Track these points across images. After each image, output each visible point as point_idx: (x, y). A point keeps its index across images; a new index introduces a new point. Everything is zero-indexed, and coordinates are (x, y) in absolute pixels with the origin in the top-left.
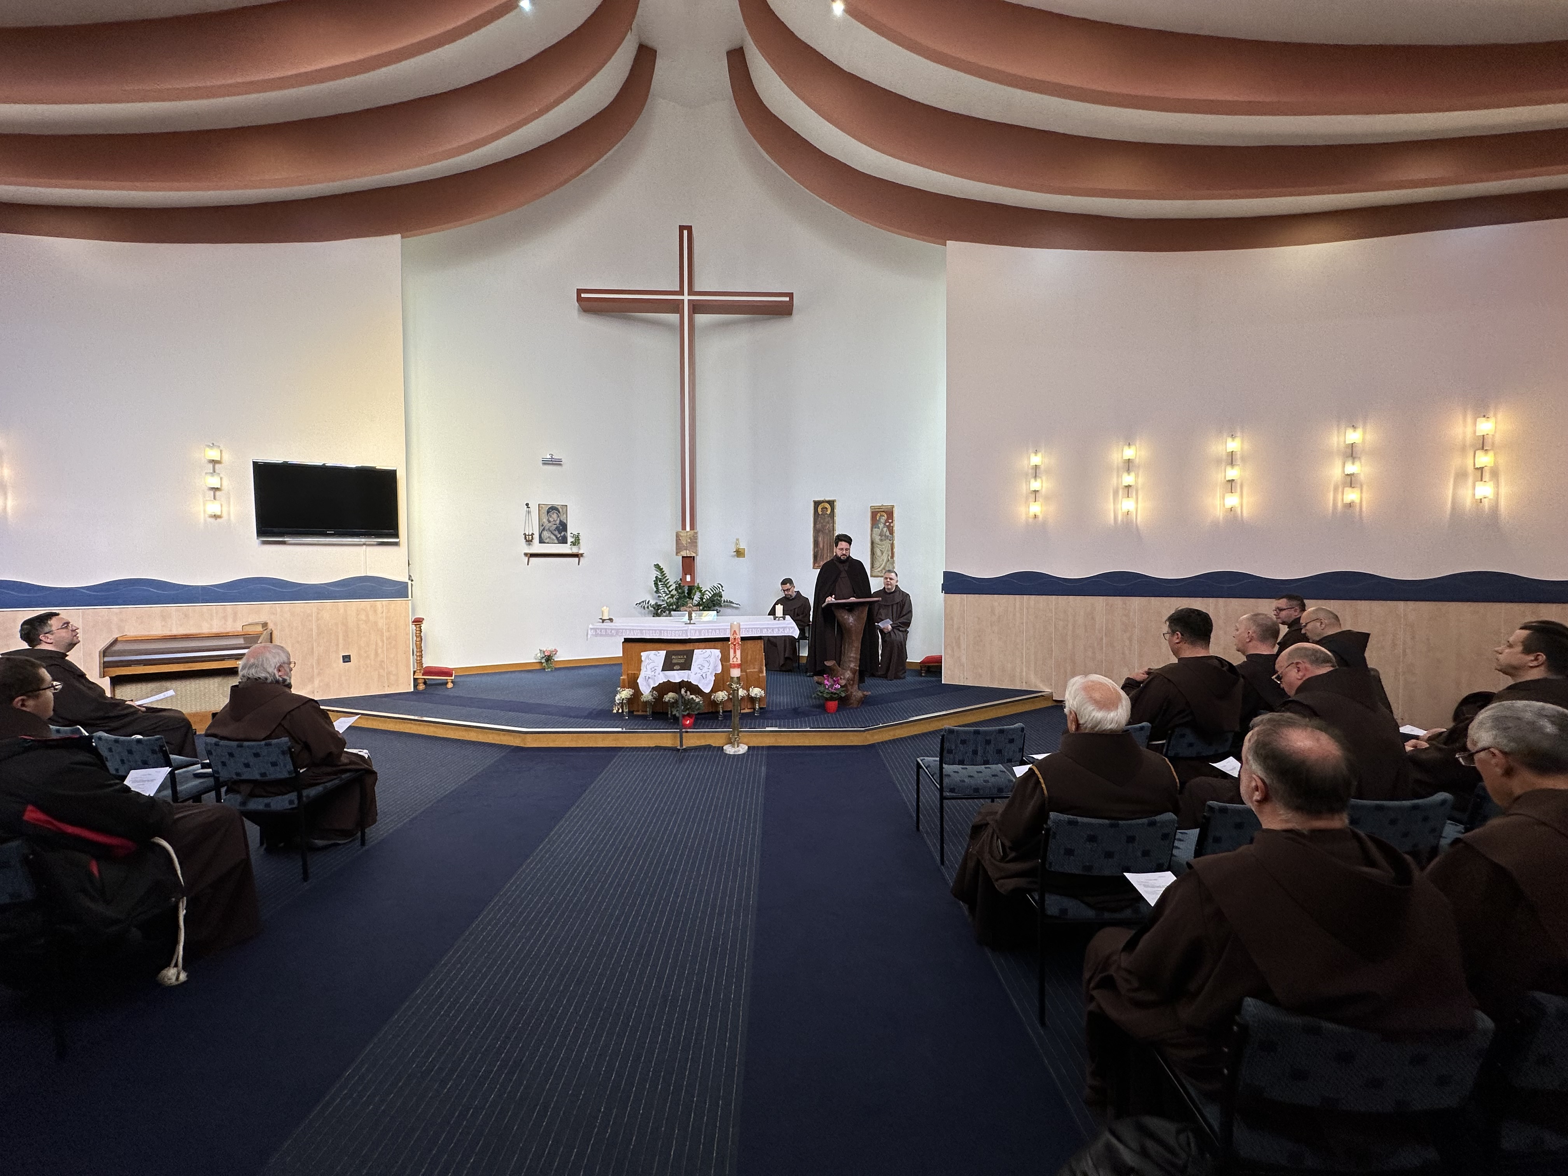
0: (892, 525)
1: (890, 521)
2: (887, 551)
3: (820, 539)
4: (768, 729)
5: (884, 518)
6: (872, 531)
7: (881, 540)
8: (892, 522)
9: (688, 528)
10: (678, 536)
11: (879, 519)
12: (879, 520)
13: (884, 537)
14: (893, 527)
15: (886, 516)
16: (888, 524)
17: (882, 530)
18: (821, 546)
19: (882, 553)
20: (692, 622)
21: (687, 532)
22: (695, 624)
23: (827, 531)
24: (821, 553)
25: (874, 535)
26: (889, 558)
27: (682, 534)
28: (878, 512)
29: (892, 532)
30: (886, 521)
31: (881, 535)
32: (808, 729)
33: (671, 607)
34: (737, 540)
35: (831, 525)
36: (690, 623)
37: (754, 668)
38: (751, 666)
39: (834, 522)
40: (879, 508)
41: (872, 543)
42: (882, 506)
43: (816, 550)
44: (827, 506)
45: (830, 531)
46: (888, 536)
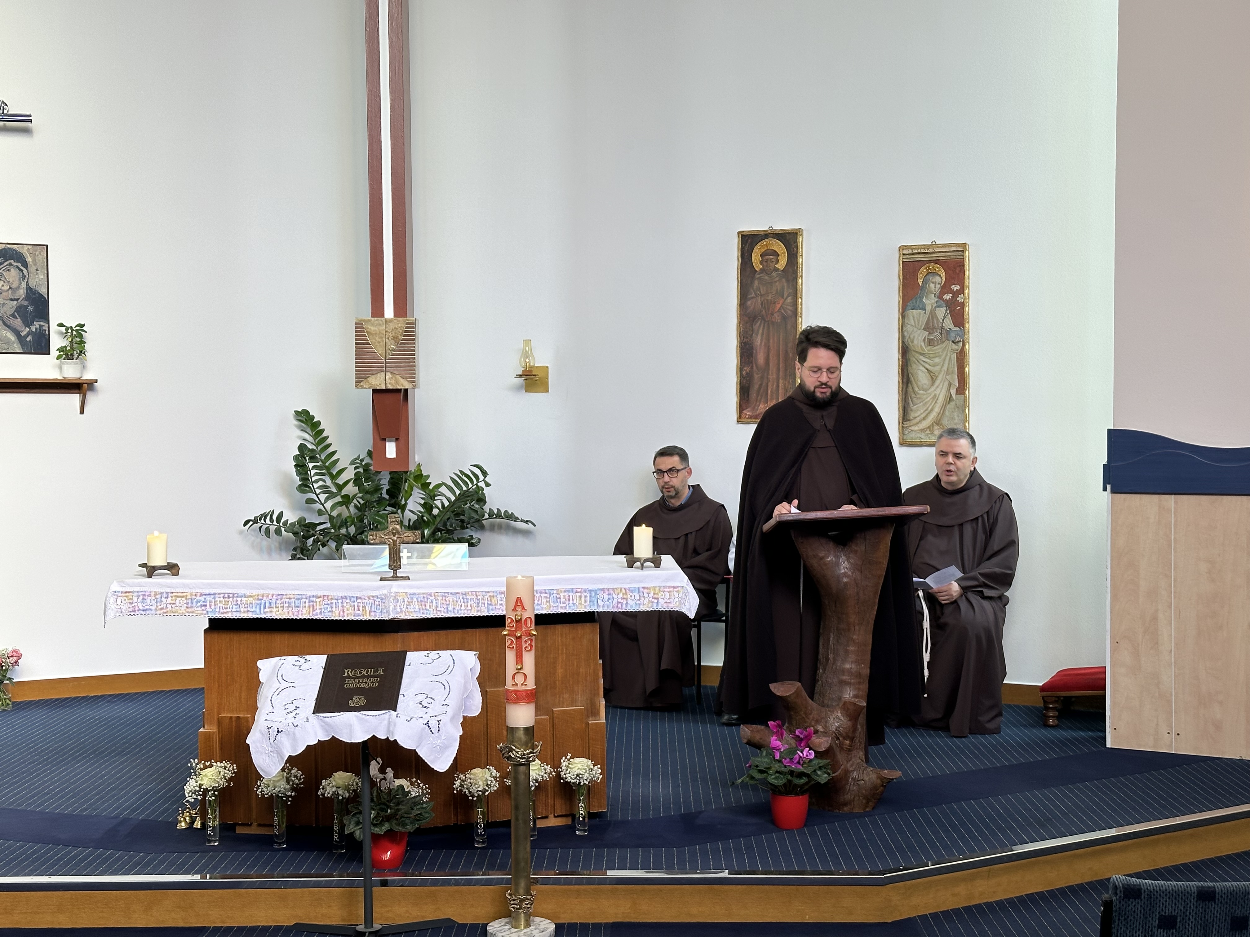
0: (960, 299)
1: (956, 288)
2: (948, 373)
3: (758, 341)
4: (611, 873)
5: (938, 279)
6: (903, 317)
7: (930, 342)
8: (962, 291)
9: (389, 311)
10: (360, 329)
11: (925, 282)
12: (923, 288)
13: (937, 334)
14: (963, 305)
15: (943, 273)
16: (948, 297)
17: (933, 315)
18: (761, 358)
19: (933, 378)
20: (400, 573)
21: (387, 321)
22: (408, 578)
23: (777, 318)
24: (762, 378)
25: (909, 328)
26: (953, 392)
27: (372, 329)
28: (923, 263)
29: (959, 318)
30: (945, 288)
31: (929, 328)
32: (725, 874)
33: (343, 531)
34: (527, 342)
35: (789, 300)
36: (395, 578)
37: (573, 703)
38: (566, 696)
39: (795, 294)
40: (925, 250)
41: (905, 351)
42: (934, 245)
43: (747, 369)
44: (779, 247)
45: (784, 318)
46: (949, 332)
